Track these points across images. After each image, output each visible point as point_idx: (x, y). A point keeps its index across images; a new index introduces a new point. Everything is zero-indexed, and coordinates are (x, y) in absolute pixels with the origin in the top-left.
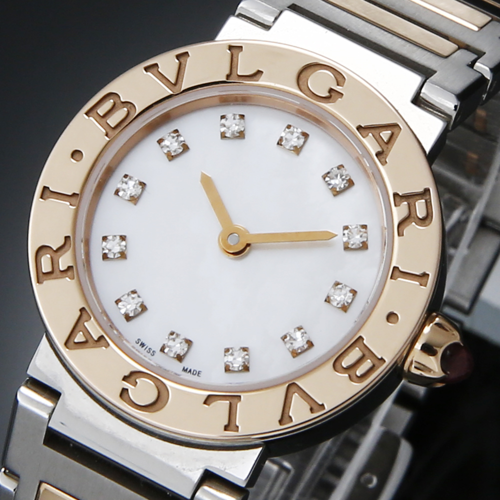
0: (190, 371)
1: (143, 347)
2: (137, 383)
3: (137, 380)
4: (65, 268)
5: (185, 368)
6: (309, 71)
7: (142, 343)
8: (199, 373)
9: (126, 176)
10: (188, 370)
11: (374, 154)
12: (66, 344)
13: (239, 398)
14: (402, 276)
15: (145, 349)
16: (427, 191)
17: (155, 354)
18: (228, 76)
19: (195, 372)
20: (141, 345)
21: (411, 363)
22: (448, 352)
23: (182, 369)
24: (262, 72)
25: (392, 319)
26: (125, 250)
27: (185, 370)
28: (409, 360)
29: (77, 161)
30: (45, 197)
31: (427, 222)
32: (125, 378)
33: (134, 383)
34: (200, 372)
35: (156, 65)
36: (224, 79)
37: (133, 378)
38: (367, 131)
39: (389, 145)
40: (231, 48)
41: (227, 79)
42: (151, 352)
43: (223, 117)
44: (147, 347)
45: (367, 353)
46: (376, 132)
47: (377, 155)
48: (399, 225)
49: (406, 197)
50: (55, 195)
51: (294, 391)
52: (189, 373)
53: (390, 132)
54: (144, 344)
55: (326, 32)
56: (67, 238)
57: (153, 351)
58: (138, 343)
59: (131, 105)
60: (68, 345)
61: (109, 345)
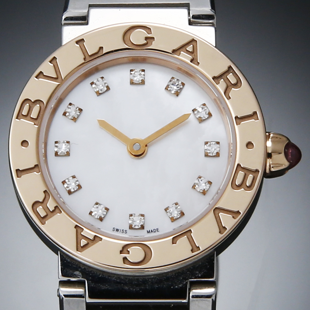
0: (152, 231)
1: (118, 231)
2: (129, 251)
3: (128, 250)
4: (53, 209)
5: (148, 231)
6: (128, 34)
7: (116, 229)
8: (157, 230)
9: (56, 142)
10: (150, 231)
11: (189, 62)
12: (77, 250)
13: (190, 231)
14: (241, 121)
15: (120, 232)
16: (230, 67)
17: (127, 232)
18: (85, 59)
19: (155, 231)
20: (116, 231)
21: (270, 166)
22: (286, 150)
23: (147, 232)
24: (102, 48)
25: (250, 146)
26: (79, 183)
27: (148, 232)
28: (268, 165)
29: (26, 147)
30: (19, 176)
31: (239, 84)
32: (121, 252)
33: (128, 252)
34: (158, 228)
35: (41, 72)
36: (83, 61)
37: (125, 250)
38: (178, 52)
39: (194, 53)
40: (77, 42)
41: (85, 61)
42: (124, 231)
43: (92, 84)
44: (120, 230)
45: (246, 171)
46: (184, 49)
47: (191, 62)
48: (225, 93)
49: (220, 76)
50: (25, 172)
51: (218, 212)
52: (152, 233)
53: (192, 46)
54: (118, 229)
55: (120, 10)
56: (45, 192)
57: (125, 231)
58: (114, 230)
59: (39, 101)
60: (79, 250)
61: (102, 239)
